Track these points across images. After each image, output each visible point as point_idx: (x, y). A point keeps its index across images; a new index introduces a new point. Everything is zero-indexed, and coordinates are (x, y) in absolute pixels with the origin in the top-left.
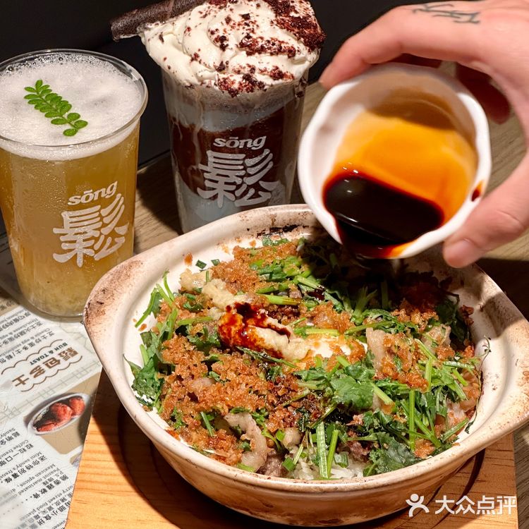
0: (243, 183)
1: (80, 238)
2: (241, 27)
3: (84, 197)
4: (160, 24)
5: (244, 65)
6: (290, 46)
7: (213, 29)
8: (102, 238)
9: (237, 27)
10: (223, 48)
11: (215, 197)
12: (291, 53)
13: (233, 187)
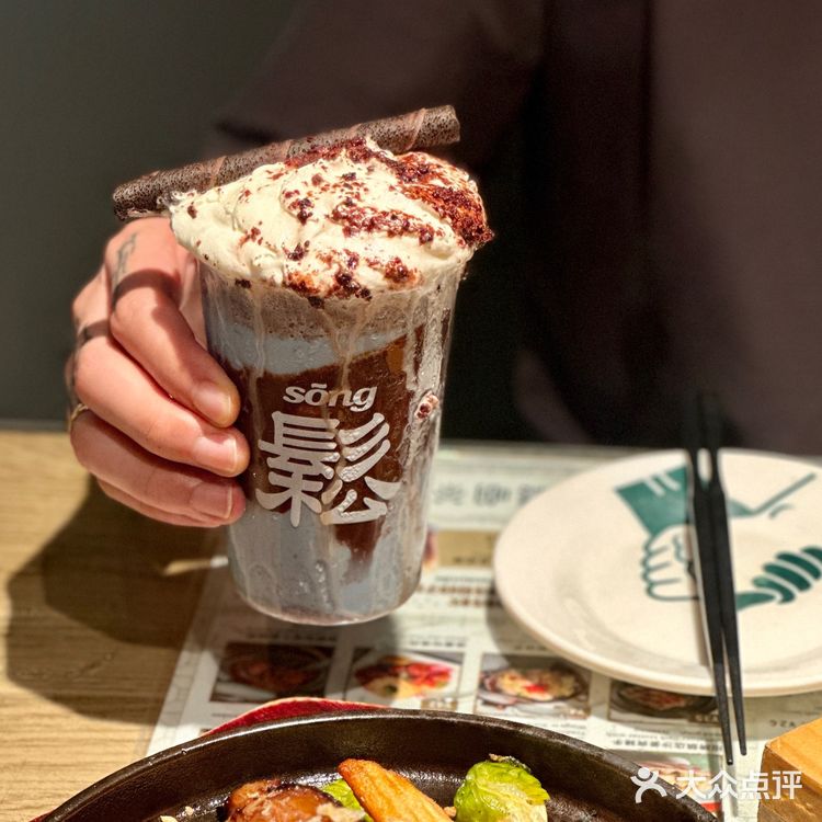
2: (338, 189)
5: (339, 249)
6: (423, 223)
7: (291, 189)
9: (332, 189)
10: (303, 219)
12: (426, 235)
13: (318, 486)
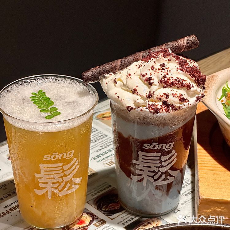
0: (159, 171)
1: (50, 181)
2: (160, 71)
3: (53, 156)
4: (113, 74)
5: (162, 94)
6: (188, 82)
8: (64, 183)
9: (158, 71)
10: (151, 84)
11: (142, 180)
12: (189, 87)
13: (153, 174)
